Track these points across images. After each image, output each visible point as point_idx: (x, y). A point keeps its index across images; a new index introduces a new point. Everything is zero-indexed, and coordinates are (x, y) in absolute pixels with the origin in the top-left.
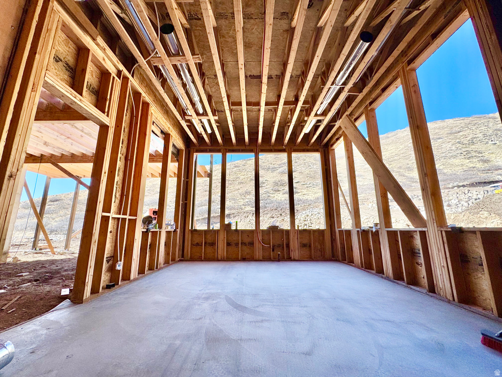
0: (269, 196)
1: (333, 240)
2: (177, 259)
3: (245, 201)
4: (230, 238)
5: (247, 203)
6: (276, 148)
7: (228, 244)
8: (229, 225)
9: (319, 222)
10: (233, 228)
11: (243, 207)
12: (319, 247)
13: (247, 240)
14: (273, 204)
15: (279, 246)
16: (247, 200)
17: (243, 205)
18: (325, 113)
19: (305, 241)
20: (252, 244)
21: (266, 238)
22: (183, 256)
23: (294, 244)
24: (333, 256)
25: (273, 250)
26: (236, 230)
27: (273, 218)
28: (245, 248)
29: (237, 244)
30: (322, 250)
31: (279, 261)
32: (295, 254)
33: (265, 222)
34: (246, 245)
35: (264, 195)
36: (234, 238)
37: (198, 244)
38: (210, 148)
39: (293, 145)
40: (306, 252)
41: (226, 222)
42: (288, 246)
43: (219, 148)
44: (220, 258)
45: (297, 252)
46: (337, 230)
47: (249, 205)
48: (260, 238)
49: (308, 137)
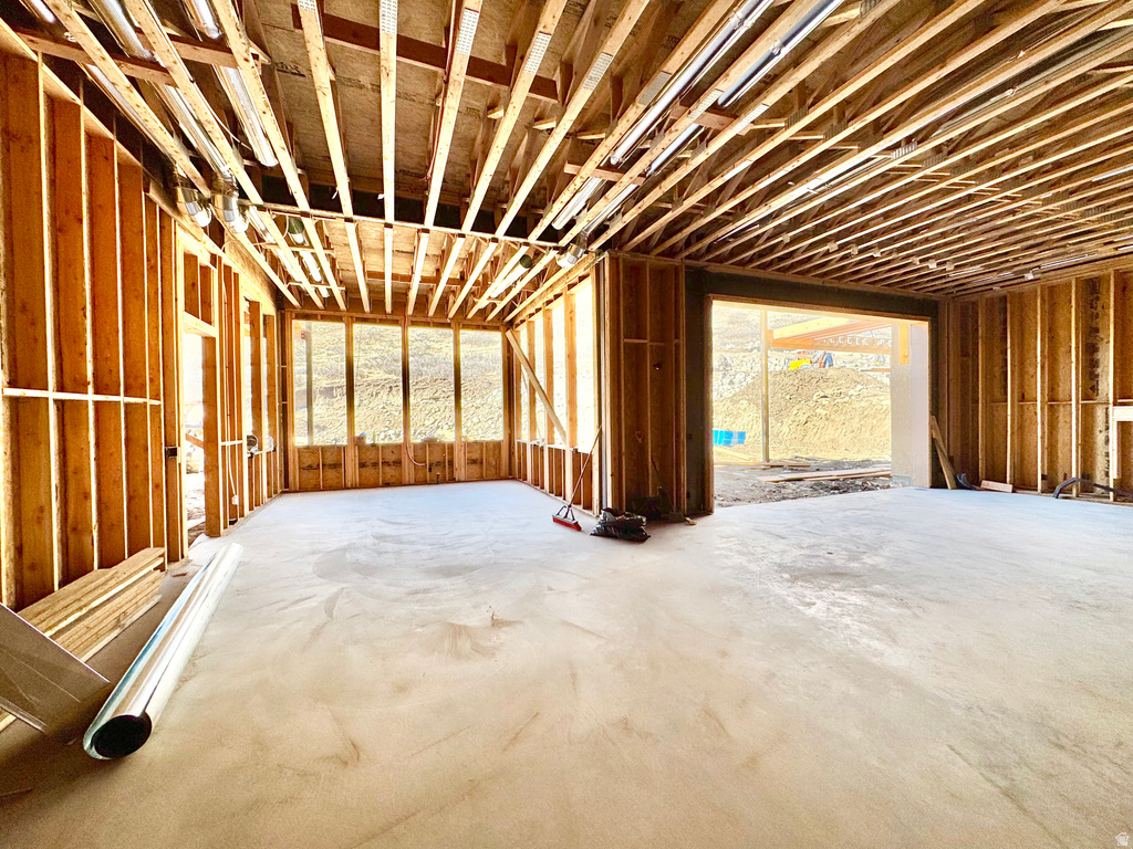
0: (429, 348)
1: (511, 454)
2: (279, 491)
3: (369, 356)
4: (363, 456)
5: (374, 363)
6: (436, 320)
7: (362, 465)
8: (361, 438)
9: (494, 432)
10: (368, 442)
11: (366, 371)
12: (494, 463)
13: (391, 458)
14: (437, 368)
15: (438, 463)
16: (375, 355)
17: (366, 365)
18: (500, 298)
19: (475, 456)
20: (398, 463)
21: (420, 453)
22: (287, 485)
23: (460, 459)
24: (510, 474)
25: (430, 470)
26: (374, 445)
27: (436, 399)
28: (387, 469)
29: (375, 465)
30: (498, 467)
31: (438, 483)
32: (460, 473)
33: (419, 409)
34: (389, 465)
35: (418, 344)
36: (371, 456)
37: (310, 467)
38: (322, 312)
39: (462, 319)
40: (475, 469)
41: (357, 435)
42: (451, 463)
43: (338, 314)
44: (349, 485)
45: (463, 470)
46: (516, 442)
47: (379, 366)
48: (411, 455)
49: (483, 312)
